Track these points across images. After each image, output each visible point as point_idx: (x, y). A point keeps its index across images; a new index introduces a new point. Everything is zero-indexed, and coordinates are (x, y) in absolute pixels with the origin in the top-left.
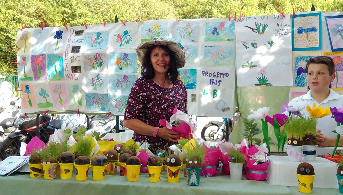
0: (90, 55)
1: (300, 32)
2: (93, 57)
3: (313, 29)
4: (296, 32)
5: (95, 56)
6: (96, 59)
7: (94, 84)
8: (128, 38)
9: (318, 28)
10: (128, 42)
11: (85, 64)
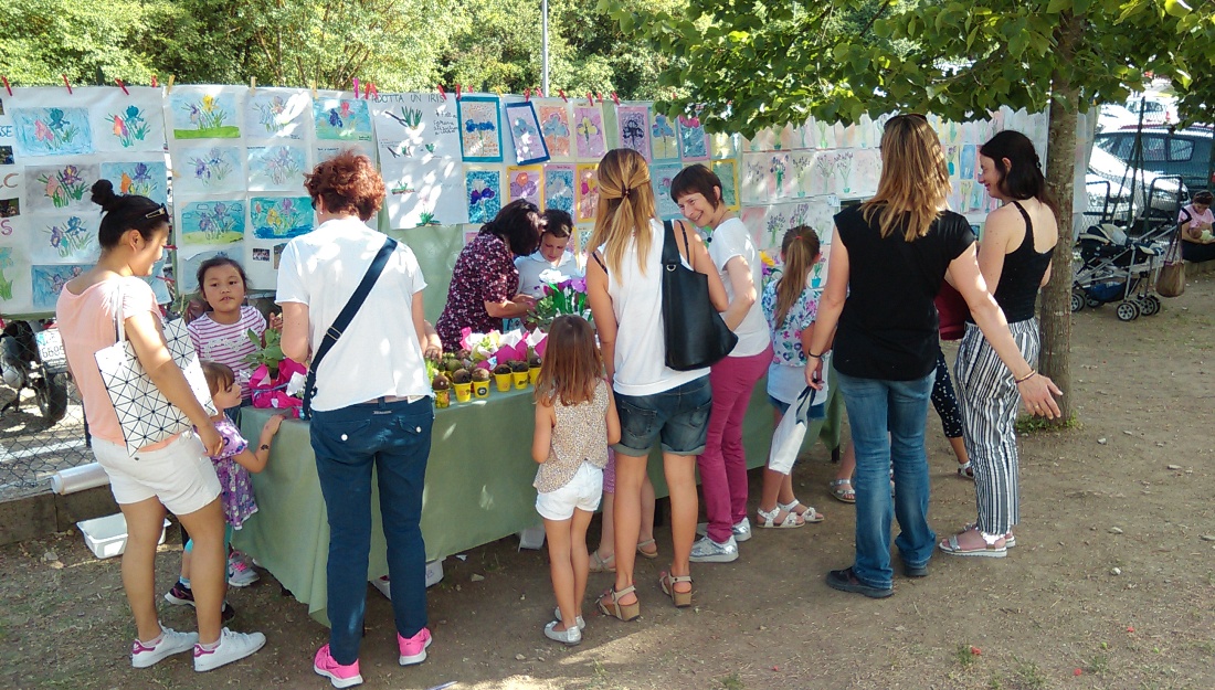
0: (48, 171)
1: (470, 128)
2: (56, 174)
3: (489, 126)
4: (464, 127)
5: (62, 173)
6: (64, 180)
7: (58, 242)
8: (140, 124)
9: (495, 124)
10: (140, 134)
11: (32, 192)
